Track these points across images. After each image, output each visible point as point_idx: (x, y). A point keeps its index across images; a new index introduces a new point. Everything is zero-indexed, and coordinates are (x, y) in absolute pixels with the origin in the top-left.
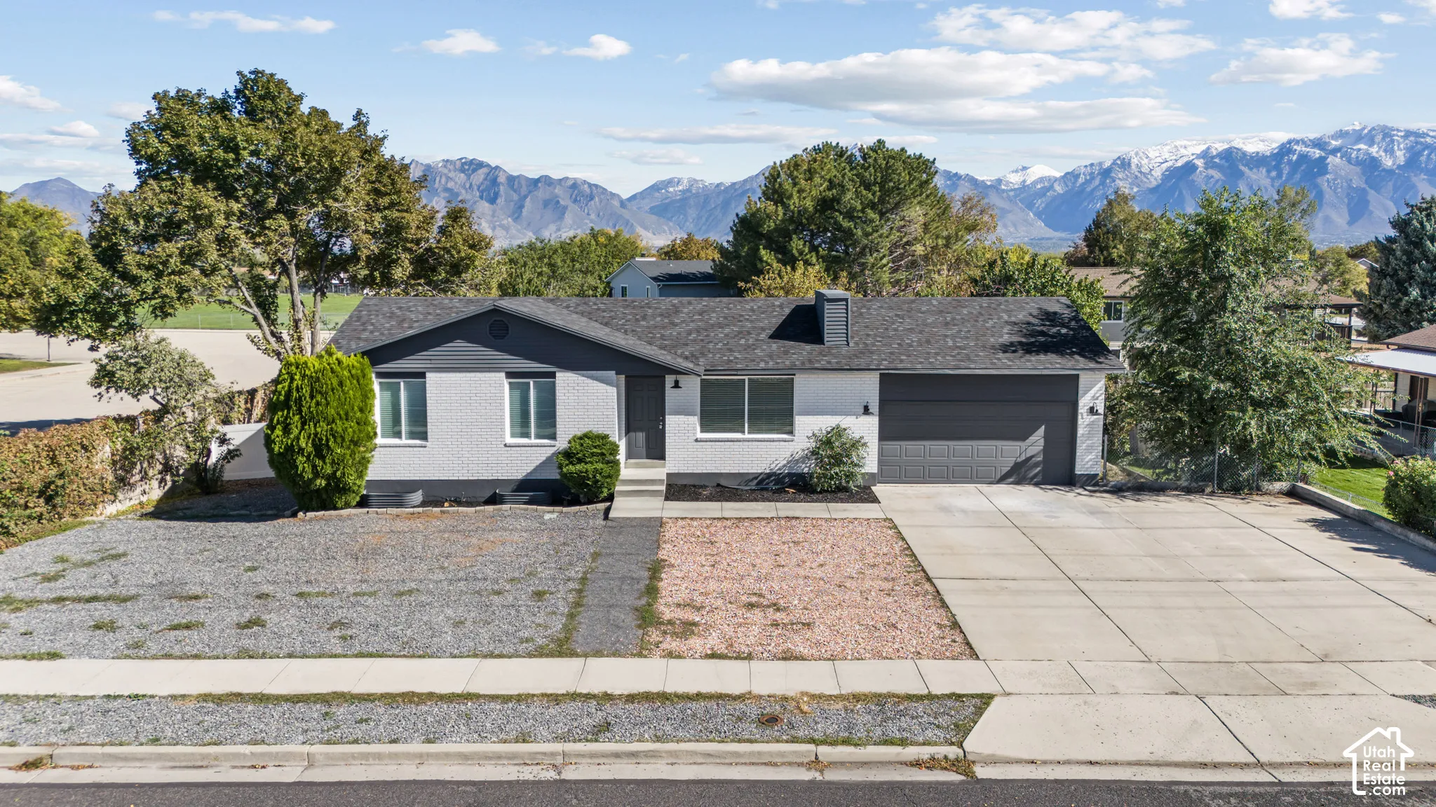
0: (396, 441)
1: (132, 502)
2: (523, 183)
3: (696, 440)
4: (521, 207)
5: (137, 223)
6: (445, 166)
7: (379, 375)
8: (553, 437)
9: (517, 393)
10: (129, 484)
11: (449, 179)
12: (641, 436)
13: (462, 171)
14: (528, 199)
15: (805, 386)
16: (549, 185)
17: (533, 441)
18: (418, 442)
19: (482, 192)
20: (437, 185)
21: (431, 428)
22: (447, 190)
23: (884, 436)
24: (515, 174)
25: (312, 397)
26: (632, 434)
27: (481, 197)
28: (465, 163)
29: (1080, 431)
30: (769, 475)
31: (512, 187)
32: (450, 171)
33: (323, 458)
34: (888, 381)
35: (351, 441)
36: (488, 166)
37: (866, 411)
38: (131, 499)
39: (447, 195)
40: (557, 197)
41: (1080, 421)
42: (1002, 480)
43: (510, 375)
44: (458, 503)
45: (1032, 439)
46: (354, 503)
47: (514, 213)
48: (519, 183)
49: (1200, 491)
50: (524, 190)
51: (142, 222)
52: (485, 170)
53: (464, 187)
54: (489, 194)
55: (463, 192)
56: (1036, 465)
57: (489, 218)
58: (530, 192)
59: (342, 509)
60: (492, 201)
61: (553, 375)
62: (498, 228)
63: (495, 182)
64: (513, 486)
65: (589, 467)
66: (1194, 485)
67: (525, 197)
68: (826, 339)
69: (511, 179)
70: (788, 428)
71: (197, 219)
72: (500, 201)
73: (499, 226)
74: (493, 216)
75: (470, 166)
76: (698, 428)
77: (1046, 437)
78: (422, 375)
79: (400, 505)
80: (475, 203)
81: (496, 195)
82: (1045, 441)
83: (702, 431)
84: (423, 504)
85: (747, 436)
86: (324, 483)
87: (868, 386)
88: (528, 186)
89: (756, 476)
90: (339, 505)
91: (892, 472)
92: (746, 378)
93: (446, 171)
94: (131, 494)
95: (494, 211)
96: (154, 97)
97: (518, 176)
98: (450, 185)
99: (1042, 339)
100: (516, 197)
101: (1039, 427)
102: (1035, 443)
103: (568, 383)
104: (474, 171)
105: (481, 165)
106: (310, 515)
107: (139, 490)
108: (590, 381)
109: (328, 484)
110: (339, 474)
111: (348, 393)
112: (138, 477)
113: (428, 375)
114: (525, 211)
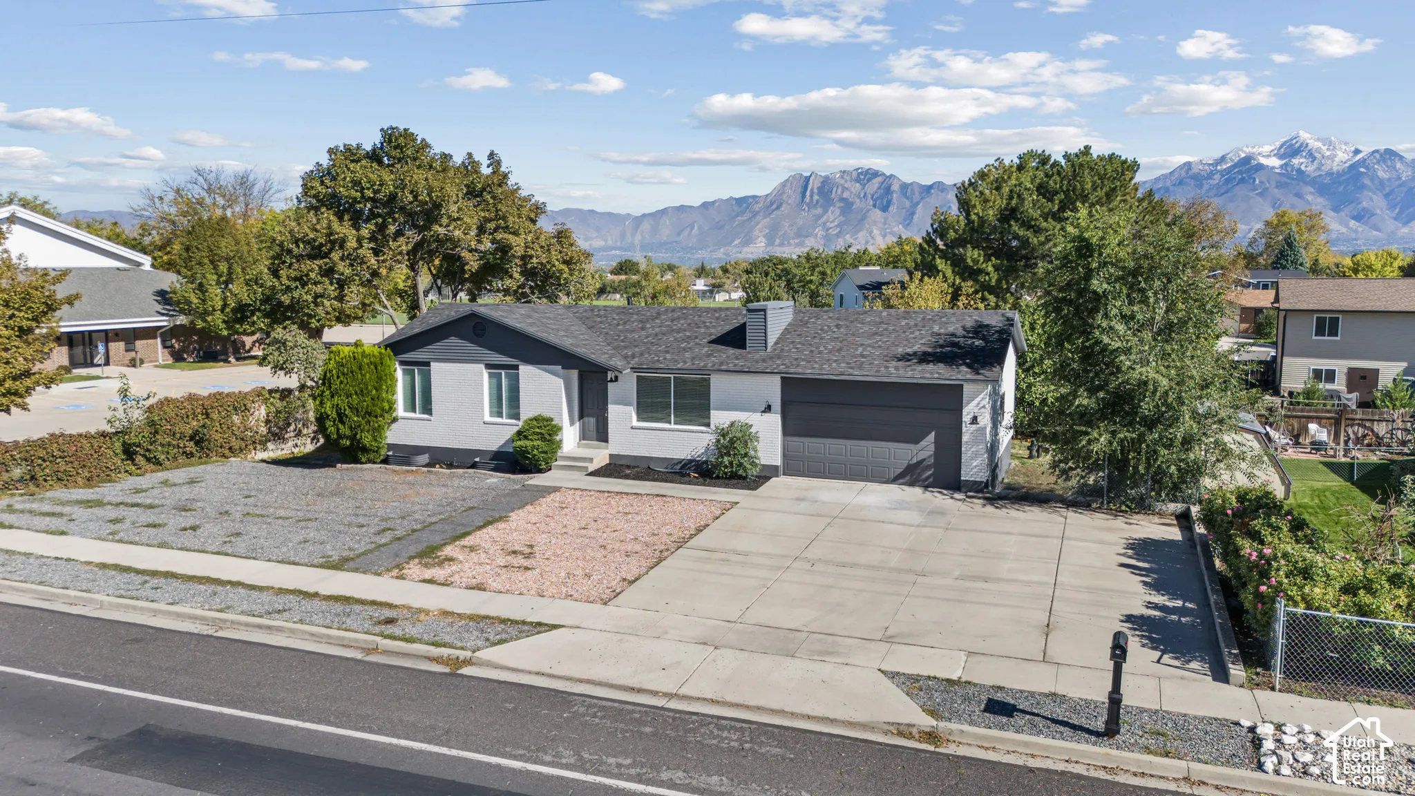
0: (412, 415)
1: (284, 452)
2: (917, 191)
3: (632, 428)
4: (913, 214)
5: (298, 246)
6: (842, 177)
7: (402, 363)
8: (518, 419)
9: (494, 381)
10: (284, 438)
11: (845, 189)
12: (591, 421)
13: (858, 180)
14: (920, 206)
15: (719, 385)
16: (942, 191)
17: (505, 420)
18: (426, 416)
19: (875, 201)
20: (833, 196)
21: (434, 406)
22: (842, 200)
23: (787, 431)
24: (909, 181)
25: (338, 377)
26: (586, 419)
27: (874, 206)
28: (861, 173)
29: (965, 438)
30: (691, 461)
31: (905, 195)
32: (846, 181)
33: (343, 423)
34: (788, 383)
35: (367, 412)
36: (883, 174)
37: (768, 409)
38: (282, 449)
39: (842, 205)
40: (949, 202)
41: (964, 429)
42: (894, 480)
43: (488, 366)
44: (450, 466)
45: (923, 443)
46: (379, 460)
47: (905, 220)
48: (912, 190)
49: (1087, 506)
50: (916, 197)
51: (302, 246)
52: (879, 179)
53: (859, 196)
54: (882, 202)
55: (858, 201)
56: (928, 467)
57: (880, 225)
58: (922, 199)
59: (366, 463)
60: (885, 209)
61: (516, 367)
62: (889, 236)
63: (888, 190)
64: (490, 456)
65: (528, 443)
66: (1081, 499)
67: (917, 204)
68: (748, 345)
69: (905, 187)
70: (706, 421)
71: (333, 242)
72: (893, 209)
73: (890, 233)
74: (885, 223)
75: (867, 175)
76: (634, 417)
77: (936, 442)
78: (428, 364)
79: (409, 464)
80: (868, 211)
81: (889, 202)
82: (936, 447)
83: (638, 421)
84: (427, 465)
85: (673, 426)
86: (348, 443)
87: (772, 388)
88: (921, 193)
89: (680, 461)
90: (364, 460)
91: (793, 466)
92: (672, 376)
93: (842, 182)
94: (283, 446)
95: (886, 219)
96: (328, 152)
97: (912, 184)
98: (846, 195)
99: (955, 350)
100: (908, 204)
101: (928, 433)
102: (926, 448)
103: (529, 374)
104: (869, 180)
105: (876, 174)
106: (345, 466)
107: (290, 443)
108: (544, 373)
109: (352, 444)
110: (358, 437)
111: (365, 375)
112: (292, 434)
113: (432, 364)
114: (916, 217)
